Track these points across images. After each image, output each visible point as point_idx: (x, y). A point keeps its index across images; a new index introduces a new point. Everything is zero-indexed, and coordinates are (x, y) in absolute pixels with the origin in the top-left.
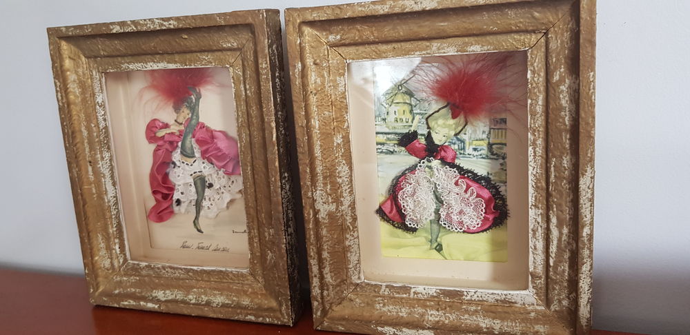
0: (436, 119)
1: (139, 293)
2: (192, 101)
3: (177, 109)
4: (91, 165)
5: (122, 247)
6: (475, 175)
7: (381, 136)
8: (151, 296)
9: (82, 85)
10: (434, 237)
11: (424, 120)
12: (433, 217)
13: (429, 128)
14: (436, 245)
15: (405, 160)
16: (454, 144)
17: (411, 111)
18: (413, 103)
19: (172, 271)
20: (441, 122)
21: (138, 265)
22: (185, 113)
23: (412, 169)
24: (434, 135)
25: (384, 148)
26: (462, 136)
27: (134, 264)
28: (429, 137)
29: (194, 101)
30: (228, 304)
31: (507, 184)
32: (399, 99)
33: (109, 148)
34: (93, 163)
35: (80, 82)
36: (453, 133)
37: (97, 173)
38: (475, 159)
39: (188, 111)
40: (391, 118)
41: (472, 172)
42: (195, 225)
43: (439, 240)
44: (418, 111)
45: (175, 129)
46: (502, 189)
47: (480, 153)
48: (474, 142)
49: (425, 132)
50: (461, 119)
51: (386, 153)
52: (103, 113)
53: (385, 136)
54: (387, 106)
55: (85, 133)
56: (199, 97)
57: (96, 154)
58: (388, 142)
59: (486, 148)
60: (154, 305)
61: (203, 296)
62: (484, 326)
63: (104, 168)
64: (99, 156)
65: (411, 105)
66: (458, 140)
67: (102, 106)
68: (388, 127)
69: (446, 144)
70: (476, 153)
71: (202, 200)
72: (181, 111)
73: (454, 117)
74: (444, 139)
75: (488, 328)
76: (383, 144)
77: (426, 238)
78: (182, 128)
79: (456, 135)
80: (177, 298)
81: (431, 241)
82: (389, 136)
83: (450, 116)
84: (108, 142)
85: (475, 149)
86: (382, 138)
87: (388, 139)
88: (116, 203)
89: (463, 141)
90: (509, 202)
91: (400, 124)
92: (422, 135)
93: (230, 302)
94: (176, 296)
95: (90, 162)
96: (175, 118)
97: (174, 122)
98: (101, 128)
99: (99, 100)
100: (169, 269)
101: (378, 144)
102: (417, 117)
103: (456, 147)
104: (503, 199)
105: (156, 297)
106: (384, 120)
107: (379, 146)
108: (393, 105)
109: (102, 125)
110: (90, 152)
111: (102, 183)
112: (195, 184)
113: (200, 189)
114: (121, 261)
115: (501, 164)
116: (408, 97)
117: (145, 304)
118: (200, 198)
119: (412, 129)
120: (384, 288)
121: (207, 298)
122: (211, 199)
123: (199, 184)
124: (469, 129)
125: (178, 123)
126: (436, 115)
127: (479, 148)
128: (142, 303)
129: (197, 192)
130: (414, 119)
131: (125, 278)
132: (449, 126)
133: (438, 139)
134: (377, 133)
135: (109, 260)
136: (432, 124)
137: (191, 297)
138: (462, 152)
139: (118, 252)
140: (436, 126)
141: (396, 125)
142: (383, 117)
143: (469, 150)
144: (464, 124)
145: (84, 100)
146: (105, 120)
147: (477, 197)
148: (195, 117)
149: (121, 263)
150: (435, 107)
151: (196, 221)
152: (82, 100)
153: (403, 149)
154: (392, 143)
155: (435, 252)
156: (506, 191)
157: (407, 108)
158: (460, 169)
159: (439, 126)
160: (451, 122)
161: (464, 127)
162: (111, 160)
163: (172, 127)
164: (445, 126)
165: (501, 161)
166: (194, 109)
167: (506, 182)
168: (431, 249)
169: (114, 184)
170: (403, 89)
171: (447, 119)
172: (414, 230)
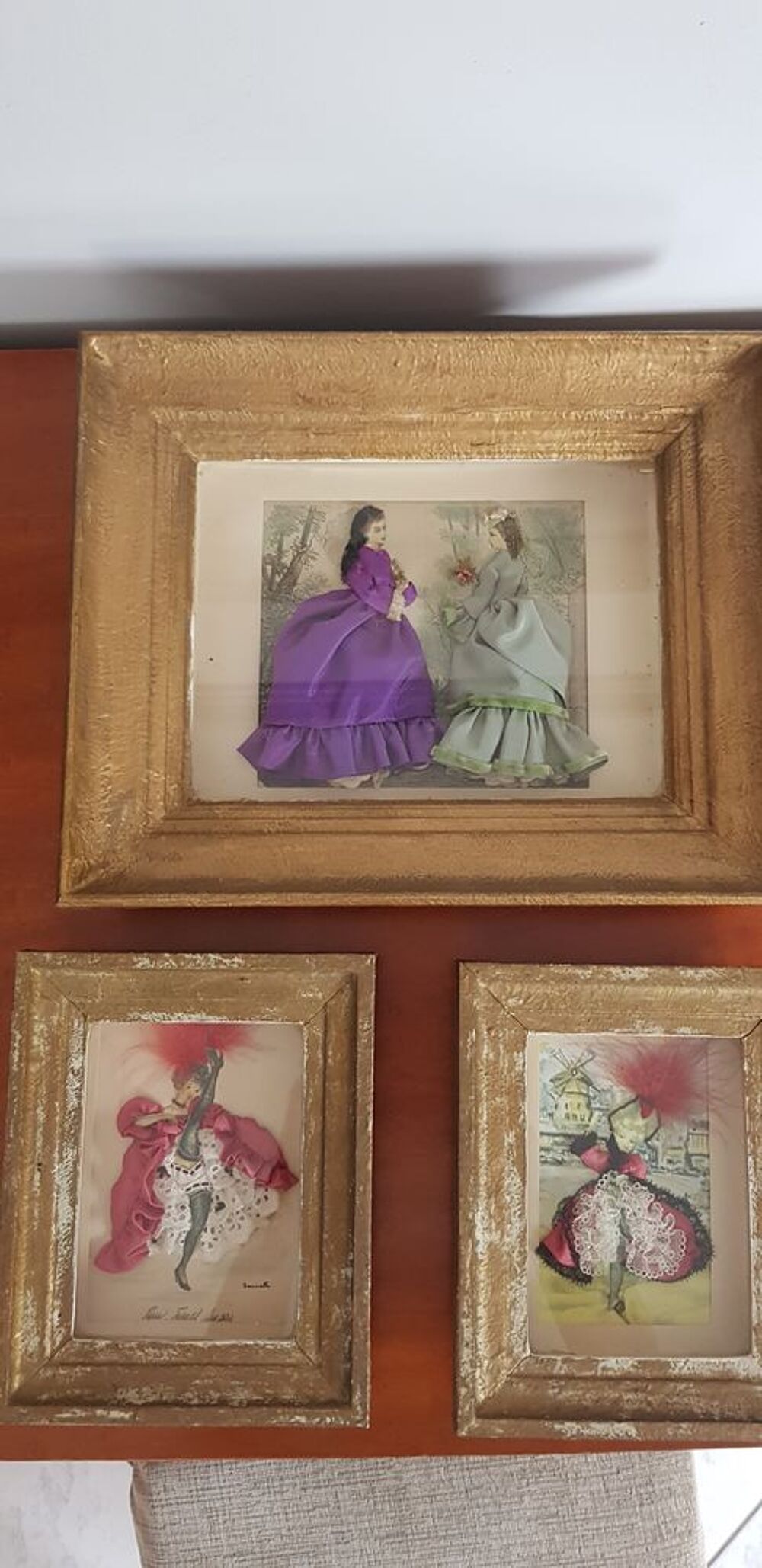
0: (622, 1118)
1: (89, 1395)
2: (206, 1072)
3: (179, 1082)
4: (39, 1170)
5: (65, 1316)
6: (670, 1196)
7: (546, 1138)
8: (115, 1399)
9: (53, 1040)
10: (615, 1289)
11: (604, 1119)
12: (614, 1259)
13: (612, 1129)
14: (615, 1302)
15: (577, 1174)
16: (645, 1153)
17: (588, 1105)
18: (591, 1094)
19: (157, 1351)
20: (627, 1121)
21: (91, 1345)
22: (193, 1089)
23: (589, 1187)
24: (618, 1139)
25: (549, 1156)
26: (654, 1142)
27: (84, 1344)
28: (611, 1142)
29: (210, 1070)
30: (258, 1400)
31: (712, 1211)
32: (573, 1087)
33: (76, 1143)
34: (44, 1168)
35: (51, 1035)
36: (642, 1137)
37: (47, 1184)
38: (670, 1174)
39: (198, 1087)
40: (560, 1114)
41: (667, 1194)
42: (177, 1275)
43: (620, 1294)
44: (598, 1105)
45: (171, 1112)
46: (703, 1218)
47: (676, 1166)
48: (670, 1152)
49: (607, 1135)
50: (653, 1118)
51: (552, 1164)
52: (78, 1085)
53: (552, 1139)
54: (556, 1096)
55: (42, 1116)
56: (219, 1064)
57: (52, 1152)
58: (555, 1147)
59: (683, 1161)
60: (122, 1414)
61: (211, 1392)
62: (699, 1411)
63: (60, 1177)
64: (56, 1155)
65: (587, 1095)
66: (649, 1147)
67: (79, 1074)
68: (556, 1126)
69: (635, 1152)
70: (670, 1167)
71: (200, 1233)
72: (187, 1085)
73: (644, 1116)
74: (631, 1145)
75: (704, 1414)
76: (547, 1150)
77: (604, 1292)
78: (185, 1112)
79: (647, 1140)
80: (164, 1398)
81: (609, 1297)
82: (557, 1139)
83: (639, 1114)
84: (78, 1131)
85: (670, 1162)
86: (547, 1141)
87: (556, 1143)
88: (71, 1236)
89: (654, 1149)
90: (713, 1236)
91: (572, 1122)
92: (603, 1139)
93: (261, 1398)
94: (161, 1396)
95: (40, 1165)
96: (174, 1096)
97: (171, 1103)
98: (70, 1109)
99: (76, 1065)
100: (151, 1349)
101: (542, 1149)
102: (597, 1114)
103: (647, 1157)
104: (705, 1232)
105: (124, 1400)
106: (551, 1115)
107: (543, 1153)
108: (564, 1096)
109: (73, 1102)
110: (44, 1147)
111: (52, 1199)
112: (190, 1206)
113: (199, 1213)
114: (59, 1339)
115: (703, 1183)
116: (585, 1085)
117: (105, 1413)
118: (198, 1228)
119: (589, 1130)
120: (559, 1364)
121: (218, 1395)
122: (217, 1231)
123: (198, 1206)
124: (663, 1134)
125: (178, 1104)
126: (621, 1111)
127: (675, 1160)
128: (99, 1412)
129: (193, 1220)
130: (591, 1115)
131: (62, 1372)
132: (637, 1128)
133: (624, 1143)
134: (542, 1134)
135: (37, 1339)
136: (616, 1124)
137: (189, 1395)
138: (654, 1164)
139: (56, 1324)
140: (621, 1127)
141: (566, 1123)
142: (550, 1111)
143: (663, 1163)
144: (656, 1125)
145: (51, 1064)
146: (79, 1097)
147: (675, 1228)
148: (207, 1096)
149: (58, 1343)
150: (619, 1100)
151: (181, 1271)
152: (47, 1063)
153: (575, 1157)
154: (560, 1149)
155: (613, 1313)
156: (709, 1220)
157: (582, 1100)
158: (652, 1188)
159: (624, 1126)
160: (640, 1122)
161: (656, 1131)
162: (75, 1163)
163: (166, 1111)
164: (632, 1128)
165: (702, 1178)
166: (208, 1084)
167: (709, 1208)
168: (609, 1309)
169: (73, 1203)
170: (576, 1076)
171: (634, 1118)
172: (588, 1279)
